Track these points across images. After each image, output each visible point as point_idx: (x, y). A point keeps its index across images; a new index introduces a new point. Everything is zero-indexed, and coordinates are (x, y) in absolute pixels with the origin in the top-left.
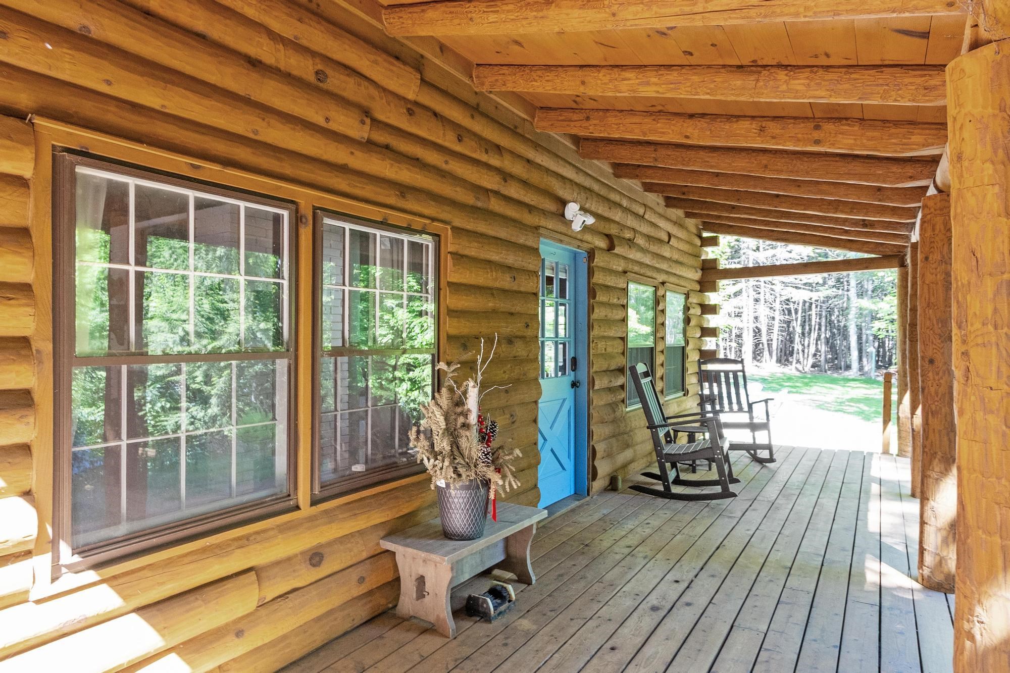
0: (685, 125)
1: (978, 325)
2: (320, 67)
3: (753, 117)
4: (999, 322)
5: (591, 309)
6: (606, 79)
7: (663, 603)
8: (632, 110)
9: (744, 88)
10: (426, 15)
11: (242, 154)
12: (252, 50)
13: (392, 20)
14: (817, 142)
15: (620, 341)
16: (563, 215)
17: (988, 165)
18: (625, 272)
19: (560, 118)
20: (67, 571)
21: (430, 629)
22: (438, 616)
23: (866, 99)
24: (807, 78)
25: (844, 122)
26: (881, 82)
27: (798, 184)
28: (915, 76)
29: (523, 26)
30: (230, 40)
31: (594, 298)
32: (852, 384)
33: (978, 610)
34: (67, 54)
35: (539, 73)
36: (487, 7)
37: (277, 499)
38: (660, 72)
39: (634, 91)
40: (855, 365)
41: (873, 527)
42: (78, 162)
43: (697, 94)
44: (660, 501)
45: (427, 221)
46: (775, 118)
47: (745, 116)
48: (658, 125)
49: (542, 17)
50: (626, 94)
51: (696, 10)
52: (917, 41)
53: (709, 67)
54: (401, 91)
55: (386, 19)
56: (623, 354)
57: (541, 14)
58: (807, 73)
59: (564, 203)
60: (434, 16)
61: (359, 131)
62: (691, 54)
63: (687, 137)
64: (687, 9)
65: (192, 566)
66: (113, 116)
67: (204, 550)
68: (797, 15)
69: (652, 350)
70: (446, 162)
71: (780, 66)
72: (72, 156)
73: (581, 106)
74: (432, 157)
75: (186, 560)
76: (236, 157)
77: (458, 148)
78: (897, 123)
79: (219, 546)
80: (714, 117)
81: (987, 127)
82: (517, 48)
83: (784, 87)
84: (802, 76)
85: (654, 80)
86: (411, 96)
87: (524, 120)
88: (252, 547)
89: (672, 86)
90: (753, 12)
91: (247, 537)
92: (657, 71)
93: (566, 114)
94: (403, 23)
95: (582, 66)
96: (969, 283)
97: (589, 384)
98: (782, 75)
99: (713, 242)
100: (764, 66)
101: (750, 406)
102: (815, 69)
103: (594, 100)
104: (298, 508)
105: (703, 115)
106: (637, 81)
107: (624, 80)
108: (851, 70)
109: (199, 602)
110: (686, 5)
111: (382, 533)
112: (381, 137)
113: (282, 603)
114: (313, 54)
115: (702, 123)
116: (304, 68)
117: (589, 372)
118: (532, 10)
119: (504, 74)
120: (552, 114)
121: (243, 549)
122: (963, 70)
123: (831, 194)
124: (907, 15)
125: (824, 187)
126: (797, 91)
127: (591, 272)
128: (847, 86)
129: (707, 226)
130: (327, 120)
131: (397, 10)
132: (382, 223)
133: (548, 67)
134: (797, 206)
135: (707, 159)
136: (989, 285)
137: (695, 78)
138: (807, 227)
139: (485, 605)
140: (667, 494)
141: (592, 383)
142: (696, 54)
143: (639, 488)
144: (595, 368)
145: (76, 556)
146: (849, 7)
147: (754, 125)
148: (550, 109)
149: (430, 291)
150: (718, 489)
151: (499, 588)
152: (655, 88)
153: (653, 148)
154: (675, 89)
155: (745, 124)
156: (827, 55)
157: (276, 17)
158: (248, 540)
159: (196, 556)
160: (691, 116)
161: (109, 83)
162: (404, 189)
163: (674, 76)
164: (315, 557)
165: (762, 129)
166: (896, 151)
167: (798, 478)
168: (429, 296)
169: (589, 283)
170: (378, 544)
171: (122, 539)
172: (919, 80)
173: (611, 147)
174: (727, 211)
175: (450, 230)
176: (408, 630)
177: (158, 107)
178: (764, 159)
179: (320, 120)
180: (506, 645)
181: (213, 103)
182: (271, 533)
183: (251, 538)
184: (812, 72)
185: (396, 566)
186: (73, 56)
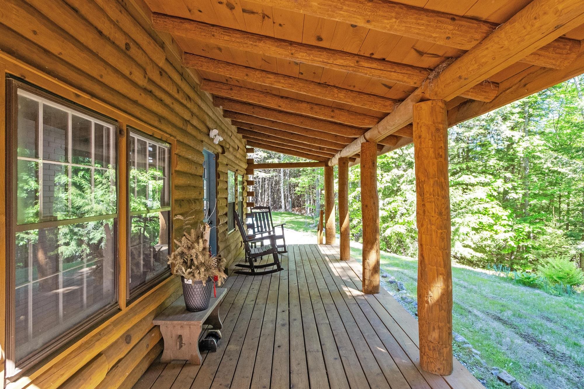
0: (279, 101)
1: (428, 195)
2: (128, 41)
3: (308, 103)
4: (435, 194)
5: (217, 184)
6: (259, 76)
7: (285, 322)
8: (254, 89)
9: (321, 93)
10: (183, 25)
11: (97, 89)
12: (100, 26)
13: (158, 21)
14: (332, 117)
15: (225, 200)
16: (209, 135)
17: (430, 141)
18: (227, 165)
19: (217, 86)
20: (9, 381)
21: (185, 364)
22: (192, 355)
23: (365, 106)
24: (345, 93)
25: (342, 110)
26: (370, 100)
27: (307, 130)
28: (381, 100)
29: (243, 47)
30: (91, 18)
31: (219, 178)
32: (283, 215)
33: (430, 292)
34: (15, 8)
35: (223, 65)
36: (223, 32)
37: (111, 306)
38: (285, 78)
39: (272, 84)
40: (283, 207)
41: (337, 274)
42: (19, 86)
43: (300, 91)
44: (251, 278)
45: (168, 136)
46: (316, 104)
47: (305, 102)
48: (267, 99)
49: (256, 46)
50: (268, 85)
51: (329, 62)
52: (386, 88)
53: (306, 80)
54: (157, 61)
55: (153, 19)
56: (227, 206)
57: (255, 44)
58: (345, 91)
59: (209, 130)
60: (189, 27)
61: (142, 82)
62: (302, 74)
63: (280, 106)
64: (325, 60)
65: (76, 359)
66: (37, 57)
67: (80, 347)
68: (366, 74)
69: (234, 203)
70: (173, 104)
71: (334, 86)
72: (16, 81)
73: (229, 83)
74: (168, 100)
75: (73, 355)
76: (94, 91)
77: (177, 96)
78: (360, 114)
79: (86, 343)
80: (292, 99)
81: (429, 128)
82: (218, 51)
83: (336, 96)
84: (343, 92)
85: (283, 81)
86: (161, 65)
87: (197, 84)
88: (103, 338)
89: (290, 86)
90: (351, 69)
91: (99, 333)
92: (283, 77)
93: (219, 85)
94: (166, 25)
95: (246, 67)
96: (425, 181)
97: (217, 222)
98: (335, 90)
99: (252, 151)
100: (329, 85)
101: (273, 228)
102: (348, 91)
103: (238, 82)
104: (120, 310)
105: (287, 98)
106: (274, 80)
107: (268, 78)
108: (360, 94)
109: (82, 381)
110: (326, 59)
111: (153, 317)
112: (150, 87)
113: (115, 371)
114: (125, 34)
115: (287, 101)
116: (121, 41)
117: (217, 216)
118: (250, 41)
119: (202, 61)
120: (210, 83)
121: (100, 341)
122: (421, 107)
123: (318, 136)
124: (402, 83)
125: (316, 133)
126: (341, 98)
127: (217, 165)
128: (358, 100)
129: (249, 143)
130: (131, 73)
131: (163, 17)
132: (151, 136)
133: (228, 63)
134: (299, 139)
135: (277, 116)
136: (431, 182)
137: (301, 84)
138: (298, 148)
139: (212, 343)
140: (253, 274)
141: (218, 221)
142: (304, 74)
143: (238, 273)
144: (219, 214)
145: (17, 369)
146: (385, 76)
147: (308, 106)
148: (210, 80)
149: (166, 175)
150: (275, 267)
151: (214, 333)
152: (282, 85)
153: (252, 107)
154: (291, 87)
155: (305, 105)
156: (354, 87)
157: (111, 7)
158: (100, 335)
159: (77, 352)
160: (282, 97)
161: (35, 33)
162: (161, 118)
163: (291, 81)
164: (127, 338)
165: (312, 108)
166: (359, 125)
167: (298, 258)
168: (166, 178)
169: (216, 170)
170: (152, 323)
171: (40, 350)
172: (382, 102)
173: (231, 103)
174: (266, 138)
175: (175, 142)
176: (174, 368)
177: (56, 54)
178: (302, 119)
179: (127, 73)
180: (231, 359)
181: (85, 55)
182: (111, 328)
183: (101, 333)
184: (346, 91)
185: (160, 334)
186: (18, 10)
